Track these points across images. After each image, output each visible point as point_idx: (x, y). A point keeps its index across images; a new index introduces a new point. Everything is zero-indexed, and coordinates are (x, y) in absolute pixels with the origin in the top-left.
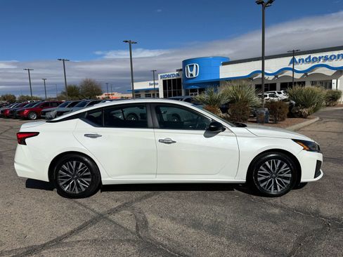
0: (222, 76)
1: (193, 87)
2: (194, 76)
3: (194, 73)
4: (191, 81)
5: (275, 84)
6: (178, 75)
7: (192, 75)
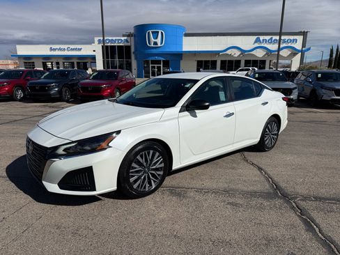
0: (185, 49)
1: (157, 58)
2: (159, 45)
3: (159, 41)
4: (154, 51)
5: (240, 61)
6: (127, 41)
7: (156, 43)
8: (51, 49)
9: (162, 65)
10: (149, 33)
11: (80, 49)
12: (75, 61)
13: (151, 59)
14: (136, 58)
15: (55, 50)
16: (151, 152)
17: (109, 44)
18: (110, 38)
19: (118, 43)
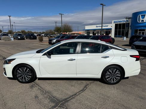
8: (97, 27)
9: (145, 32)
10: (139, 16)
11: (107, 26)
12: (105, 31)
13: (138, 29)
14: (131, 29)
15: (98, 27)
16: (25, 68)
17: (118, 23)
18: (119, 20)
19: (123, 22)
